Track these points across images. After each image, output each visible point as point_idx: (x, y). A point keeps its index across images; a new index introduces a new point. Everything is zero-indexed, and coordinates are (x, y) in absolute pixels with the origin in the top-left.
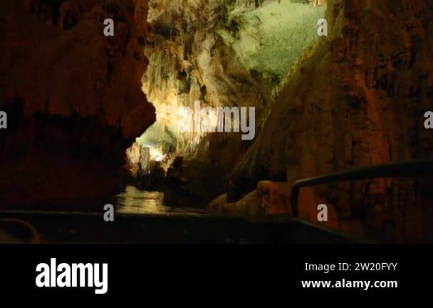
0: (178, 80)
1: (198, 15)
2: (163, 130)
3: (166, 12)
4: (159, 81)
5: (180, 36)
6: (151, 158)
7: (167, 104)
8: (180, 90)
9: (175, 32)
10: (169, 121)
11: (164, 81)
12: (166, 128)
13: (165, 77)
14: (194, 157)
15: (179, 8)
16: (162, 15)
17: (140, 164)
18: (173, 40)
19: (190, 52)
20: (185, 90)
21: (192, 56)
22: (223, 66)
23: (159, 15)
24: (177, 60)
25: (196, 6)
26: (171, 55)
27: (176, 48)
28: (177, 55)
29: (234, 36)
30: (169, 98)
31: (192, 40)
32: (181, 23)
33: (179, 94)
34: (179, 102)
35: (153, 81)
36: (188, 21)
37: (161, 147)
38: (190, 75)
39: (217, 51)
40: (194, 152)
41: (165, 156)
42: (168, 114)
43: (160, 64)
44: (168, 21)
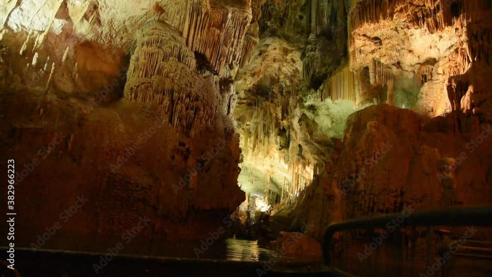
0: (278, 137)
1: (292, 81)
2: (269, 181)
3: (265, 76)
4: (261, 136)
5: (277, 98)
6: (257, 209)
7: (271, 158)
8: (280, 146)
9: (274, 96)
10: (273, 173)
11: (266, 138)
12: (271, 179)
13: (267, 134)
14: (293, 209)
15: (276, 74)
16: (261, 79)
17: (248, 213)
18: (272, 102)
19: (287, 113)
20: (285, 146)
21: (289, 117)
22: (310, 134)
23: (259, 79)
24: (277, 119)
25: (289, 74)
26: (271, 114)
27: (275, 109)
28: (276, 114)
29: (314, 113)
30: (271, 152)
31: (287, 104)
32: (278, 87)
33: (280, 149)
34: (280, 157)
35: (257, 137)
36: (284, 85)
37: (266, 198)
38: (289, 132)
39: (303, 123)
40: (294, 204)
41: (269, 206)
42: (272, 166)
43: (262, 121)
44: (267, 83)
